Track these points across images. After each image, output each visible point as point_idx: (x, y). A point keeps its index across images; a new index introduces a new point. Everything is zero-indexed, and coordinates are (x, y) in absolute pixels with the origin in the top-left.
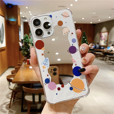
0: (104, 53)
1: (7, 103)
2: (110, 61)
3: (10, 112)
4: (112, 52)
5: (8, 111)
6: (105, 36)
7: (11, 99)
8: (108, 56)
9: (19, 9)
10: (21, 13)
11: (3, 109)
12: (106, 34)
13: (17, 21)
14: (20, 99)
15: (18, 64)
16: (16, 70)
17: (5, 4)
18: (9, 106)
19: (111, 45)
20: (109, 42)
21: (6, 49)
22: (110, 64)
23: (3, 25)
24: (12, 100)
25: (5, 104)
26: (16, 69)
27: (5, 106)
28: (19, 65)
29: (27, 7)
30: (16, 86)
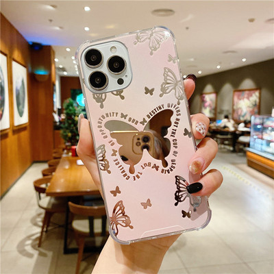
0: (211, 131)
1: (33, 235)
2: (223, 146)
3: (41, 254)
4: (226, 129)
5: (36, 253)
6: (211, 100)
7: (43, 227)
8: (219, 136)
9: (54, 52)
10: (56, 60)
11: (25, 250)
12: (213, 96)
13: (50, 75)
14: (60, 226)
15: (54, 155)
16: (52, 168)
17: (27, 43)
18: (38, 242)
19: (223, 116)
20: (218, 110)
21: (28, 128)
22: (224, 152)
23: (23, 82)
24: (45, 229)
25: (29, 237)
26: (50, 166)
27: (29, 242)
28: (55, 158)
29: (68, 50)
30: (53, 200)
